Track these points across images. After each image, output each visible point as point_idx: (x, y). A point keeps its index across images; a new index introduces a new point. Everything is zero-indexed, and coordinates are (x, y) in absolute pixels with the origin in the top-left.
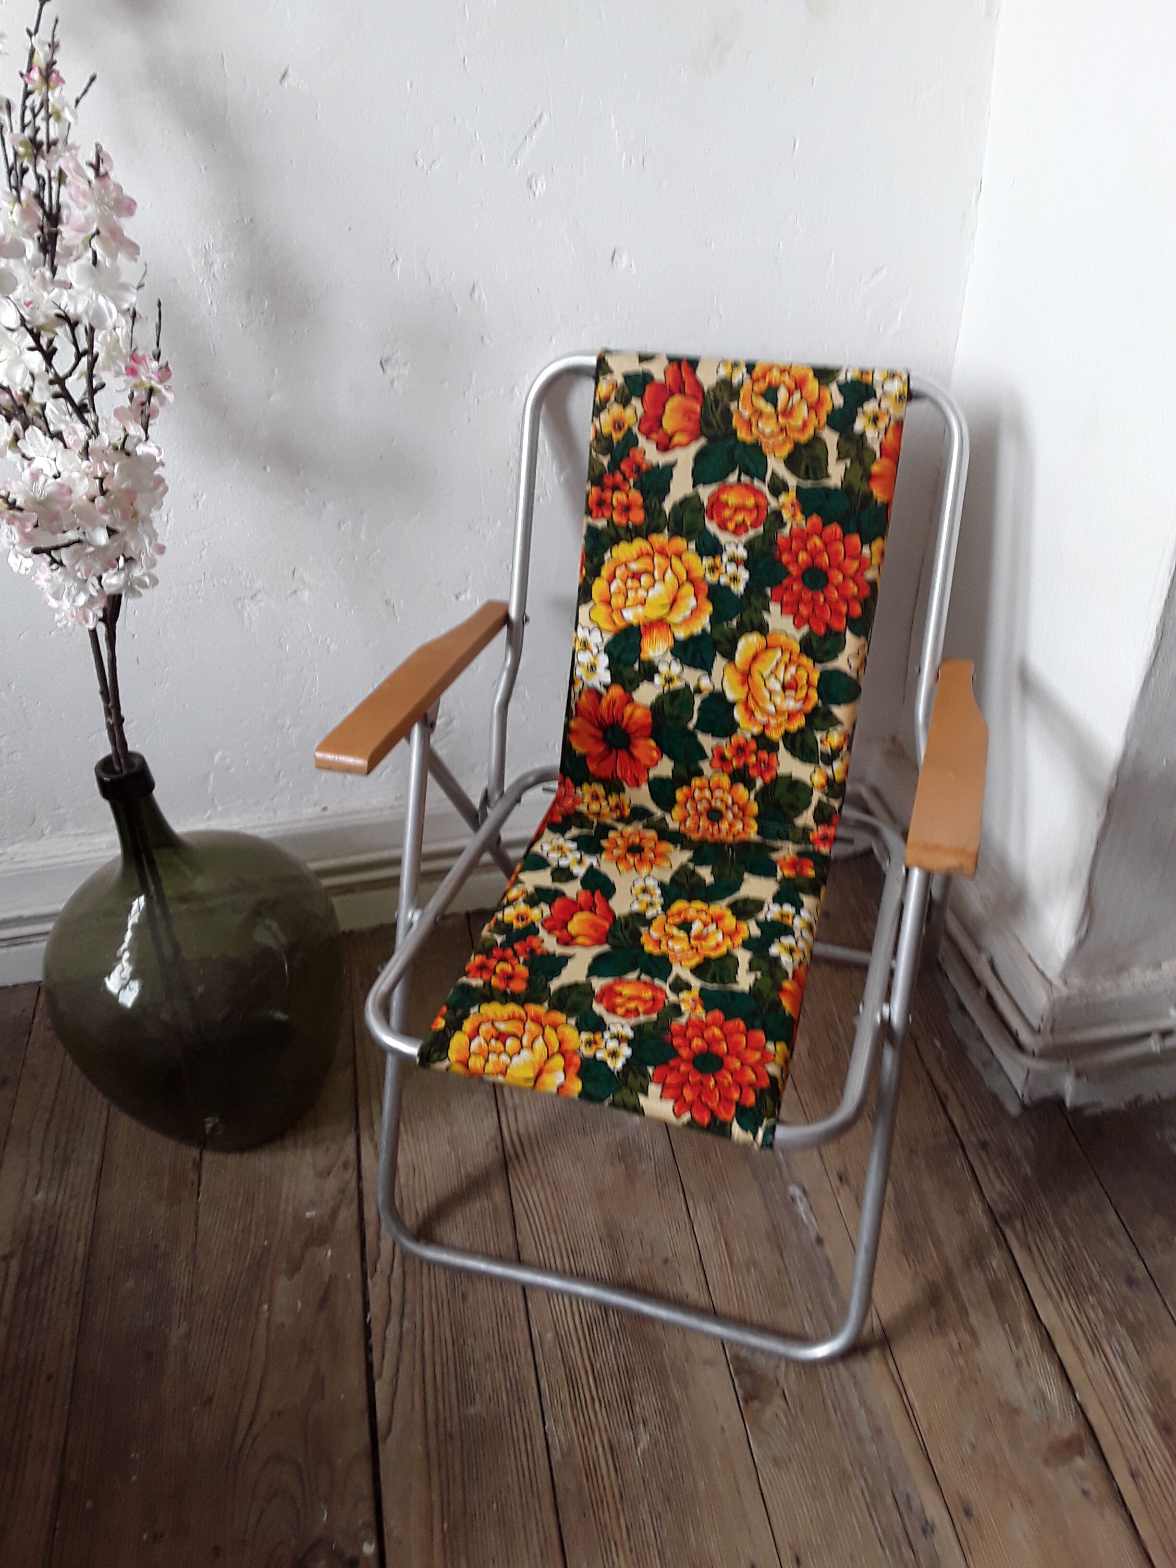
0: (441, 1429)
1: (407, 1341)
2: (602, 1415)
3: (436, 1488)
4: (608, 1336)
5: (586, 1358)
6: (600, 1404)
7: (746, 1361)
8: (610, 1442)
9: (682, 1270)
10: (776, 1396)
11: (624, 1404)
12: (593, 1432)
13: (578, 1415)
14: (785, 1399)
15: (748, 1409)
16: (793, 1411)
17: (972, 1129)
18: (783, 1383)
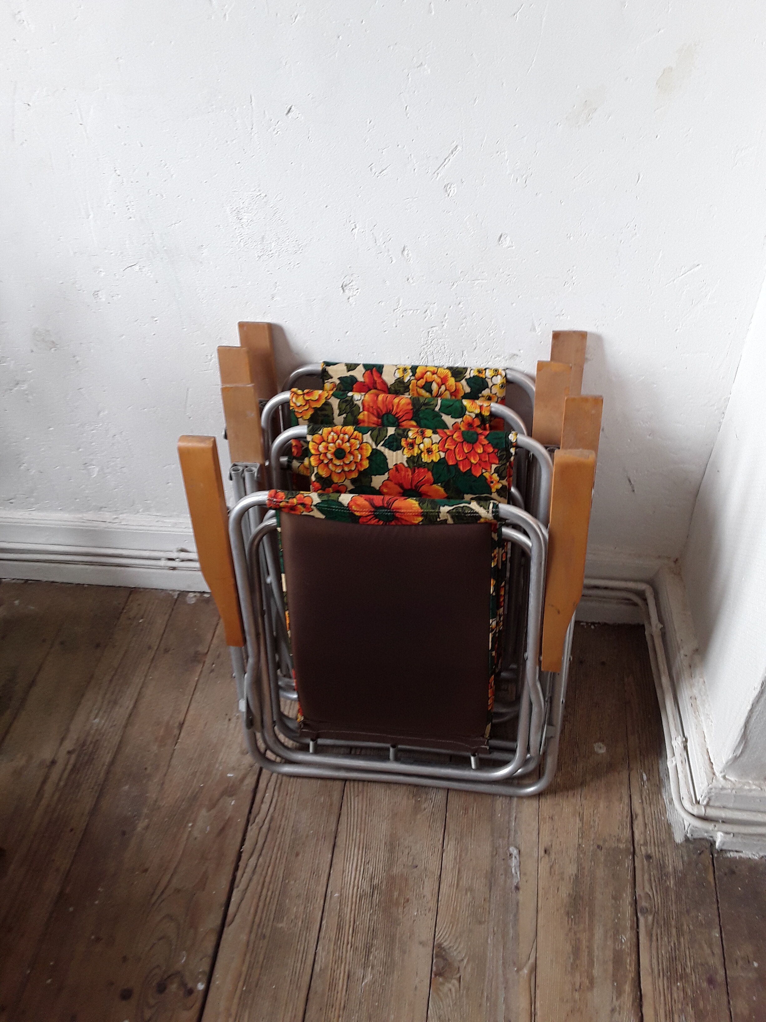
0: (260, 931)
1: (258, 870)
2: (350, 954)
3: (247, 963)
4: (370, 907)
5: (352, 916)
6: (351, 947)
7: (445, 950)
8: (349, 972)
9: (426, 880)
10: (455, 978)
11: (364, 952)
12: (341, 962)
13: (337, 949)
14: (460, 982)
15: (435, 981)
16: (461, 991)
17: (645, 844)
18: (461, 972)
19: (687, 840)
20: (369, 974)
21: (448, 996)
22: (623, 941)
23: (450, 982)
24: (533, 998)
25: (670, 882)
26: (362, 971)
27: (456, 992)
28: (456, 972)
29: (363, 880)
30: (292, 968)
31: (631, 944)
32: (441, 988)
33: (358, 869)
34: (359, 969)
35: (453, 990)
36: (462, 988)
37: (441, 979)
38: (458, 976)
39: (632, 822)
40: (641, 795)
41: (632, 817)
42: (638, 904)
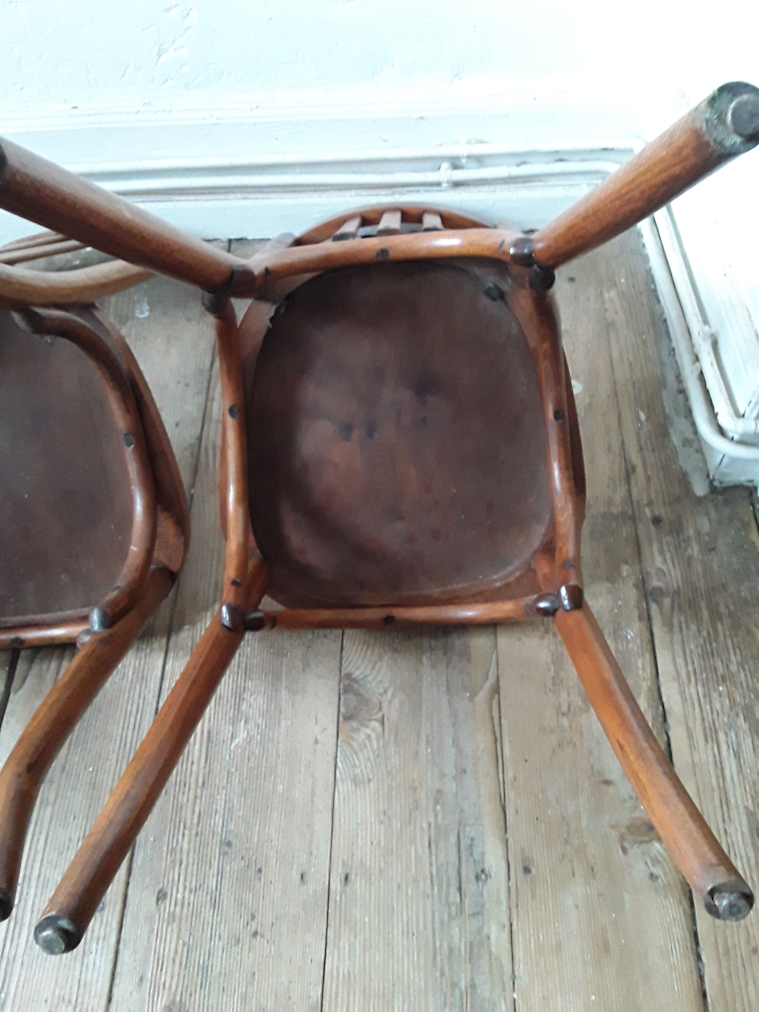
7: (357, 682)
8: (209, 732)
10: (375, 720)
14: (383, 724)
15: (345, 727)
16: (387, 737)
17: (650, 504)
18: (385, 709)
19: (713, 490)
20: (242, 731)
21: (365, 746)
22: (629, 637)
23: (367, 727)
24: (498, 733)
25: (693, 550)
26: (231, 728)
27: (378, 740)
28: (375, 711)
30: (118, 738)
31: (641, 640)
32: (354, 736)
34: (225, 724)
35: (373, 736)
36: (387, 731)
37: (354, 724)
38: (379, 715)
39: (628, 477)
40: (639, 441)
41: (627, 470)
42: (646, 586)
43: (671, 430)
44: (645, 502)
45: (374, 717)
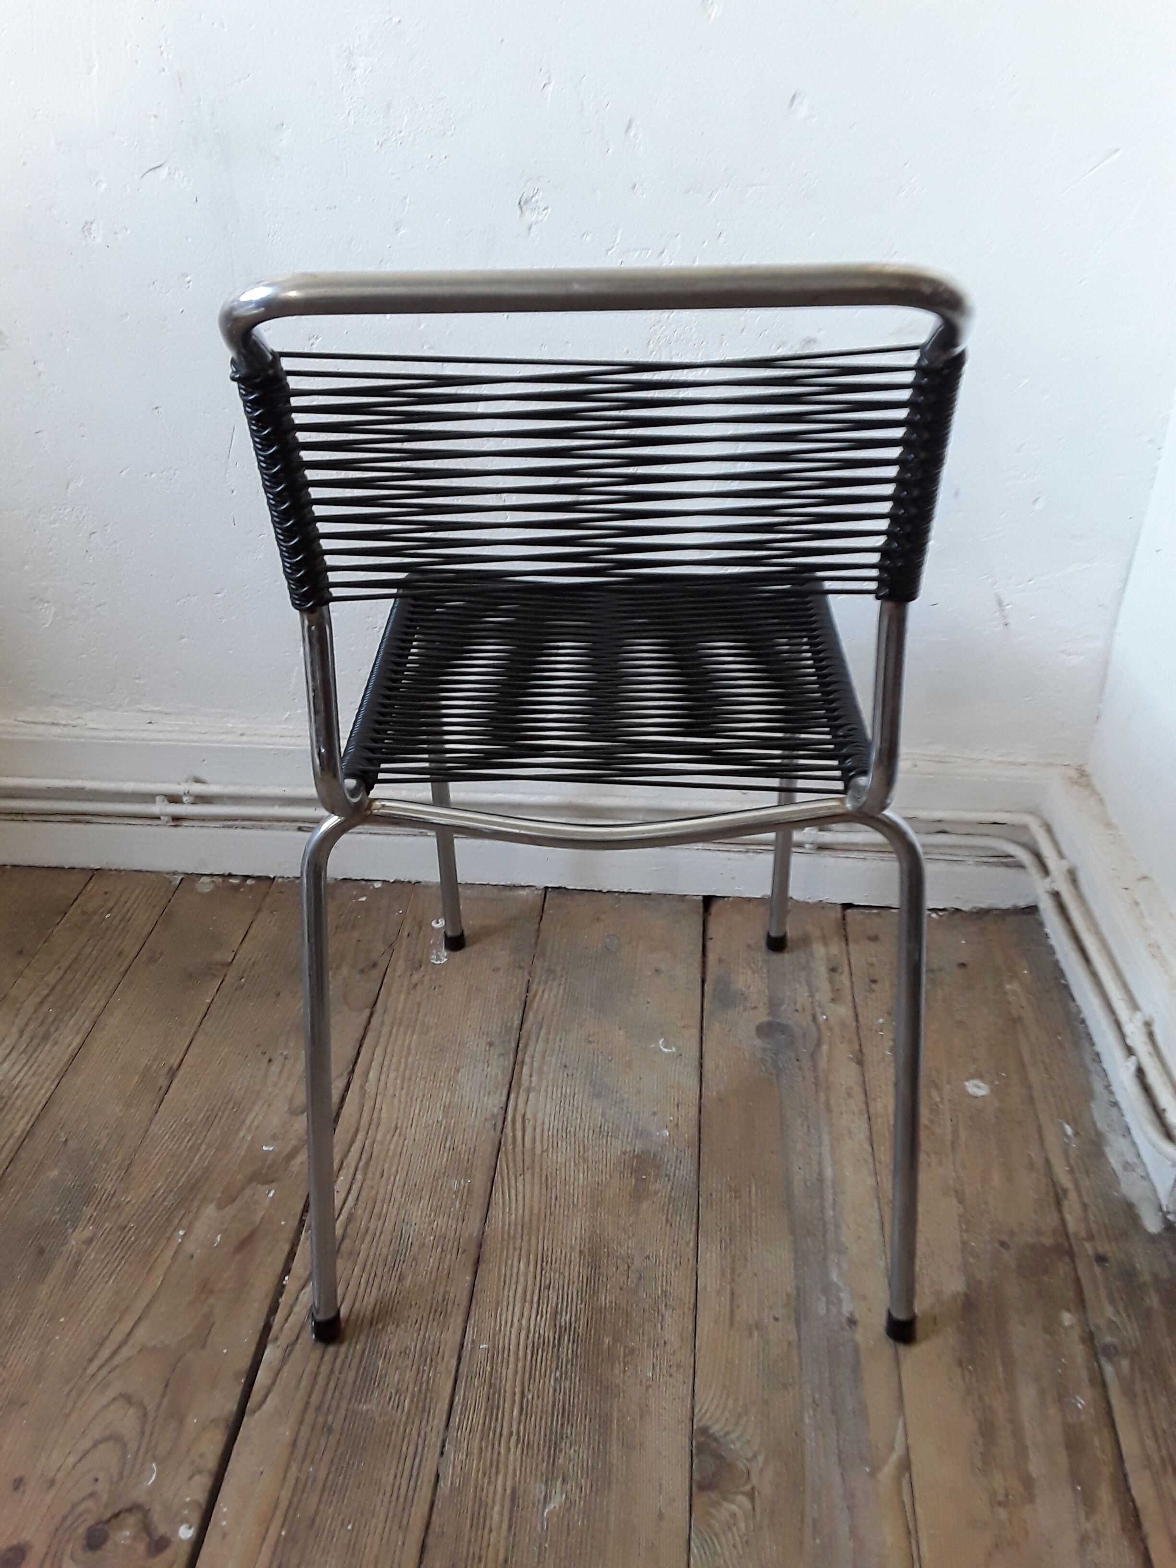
0: (321, 1419)
2: (515, 1455)
3: (290, 1484)
4: (554, 1365)
5: (518, 1383)
6: (518, 1440)
7: (716, 1440)
8: (514, 1490)
9: (668, 1314)
10: (743, 1493)
11: (546, 1449)
12: (497, 1473)
13: (487, 1447)
14: (752, 1500)
15: (700, 1500)
16: (758, 1517)
17: (1091, 1238)
18: (755, 1480)
19: (1169, 1226)
20: (558, 1494)
21: (729, 1527)
22: (1079, 1405)
23: (733, 1502)
24: (911, 1526)
25: (1151, 1300)
26: (543, 1487)
27: (746, 1519)
28: (742, 1481)
29: (539, 1317)
30: (389, 1489)
31: (1095, 1411)
32: (713, 1511)
33: (528, 1298)
34: (535, 1482)
35: (740, 1515)
36: (758, 1510)
37: (714, 1496)
38: (748, 1488)
39: (1058, 1203)
40: (1067, 1159)
41: (1056, 1194)
42: (1096, 1342)
43: (1107, 1150)
44: (1083, 1234)
45: (741, 1489)
